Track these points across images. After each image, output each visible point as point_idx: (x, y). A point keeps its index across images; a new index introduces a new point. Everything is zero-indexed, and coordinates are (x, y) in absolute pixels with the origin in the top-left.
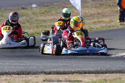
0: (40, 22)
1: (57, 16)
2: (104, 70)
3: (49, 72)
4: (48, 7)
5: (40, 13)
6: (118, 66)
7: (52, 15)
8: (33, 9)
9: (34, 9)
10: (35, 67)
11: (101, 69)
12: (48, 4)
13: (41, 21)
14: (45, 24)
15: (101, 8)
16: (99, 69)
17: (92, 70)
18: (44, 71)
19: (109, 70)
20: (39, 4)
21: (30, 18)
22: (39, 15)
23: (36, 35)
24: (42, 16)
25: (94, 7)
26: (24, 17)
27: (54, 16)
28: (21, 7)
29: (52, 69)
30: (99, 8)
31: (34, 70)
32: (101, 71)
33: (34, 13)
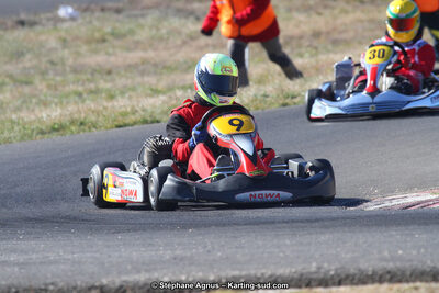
0: (89, 76)
1: (155, 50)
2: (332, 273)
3: (117, 285)
4: (120, 17)
5: (89, 41)
6: (386, 254)
7: (137, 45)
8: (59, 25)
9: (66, 25)
10: (62, 267)
11: (319, 268)
12: (120, 5)
13: (94, 72)
14: (108, 85)
15: (327, 13)
16: (313, 267)
17: (284, 271)
18: (97, 284)
19: (352, 271)
20: (84, 6)
21: (52, 63)
22: (84, 49)
23: (73, 128)
24: (96, 52)
25: (298, 10)
26: (28, 56)
27: (145, 50)
28: (15, 18)
29: (128, 273)
30: (320, 14)
31: (58, 280)
32: (321, 276)
33: (64, 41)
